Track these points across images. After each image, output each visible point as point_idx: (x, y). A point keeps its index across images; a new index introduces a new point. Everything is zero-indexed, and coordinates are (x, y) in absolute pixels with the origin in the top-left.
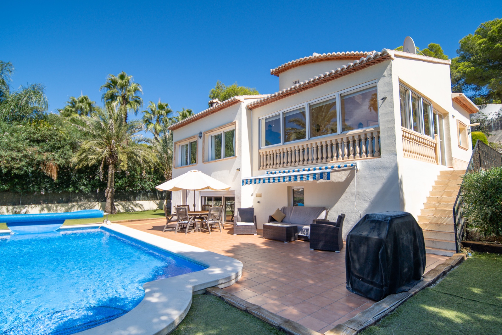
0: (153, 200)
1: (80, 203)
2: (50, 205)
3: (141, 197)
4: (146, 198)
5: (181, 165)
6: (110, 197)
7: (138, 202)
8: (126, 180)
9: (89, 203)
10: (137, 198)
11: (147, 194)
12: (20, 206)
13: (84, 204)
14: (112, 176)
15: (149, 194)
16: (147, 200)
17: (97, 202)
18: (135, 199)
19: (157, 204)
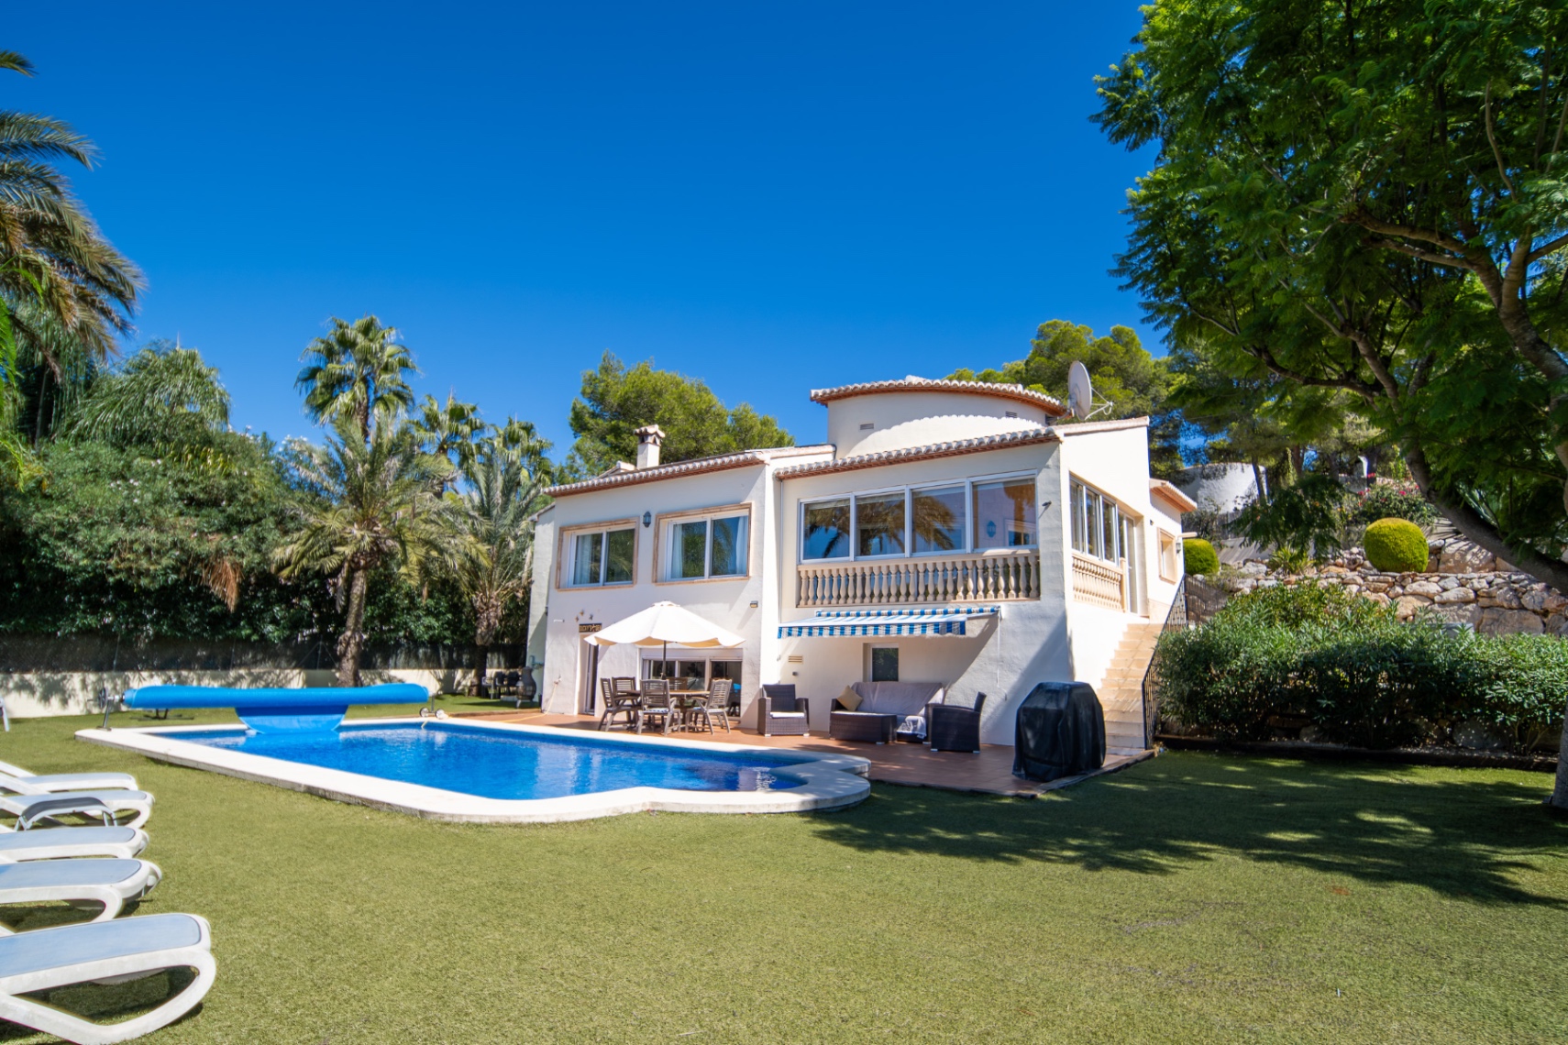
0: (429, 668)
1: (256, 671)
2: (184, 673)
3: (402, 658)
4: (413, 662)
5: (574, 583)
6: (353, 657)
7: (393, 673)
8: (373, 611)
9: (278, 671)
10: (391, 662)
11: (417, 651)
12: (114, 673)
13: (264, 673)
14: (361, 601)
15: (421, 651)
16: (414, 668)
17: (295, 668)
18: (386, 665)
19: (439, 680)
